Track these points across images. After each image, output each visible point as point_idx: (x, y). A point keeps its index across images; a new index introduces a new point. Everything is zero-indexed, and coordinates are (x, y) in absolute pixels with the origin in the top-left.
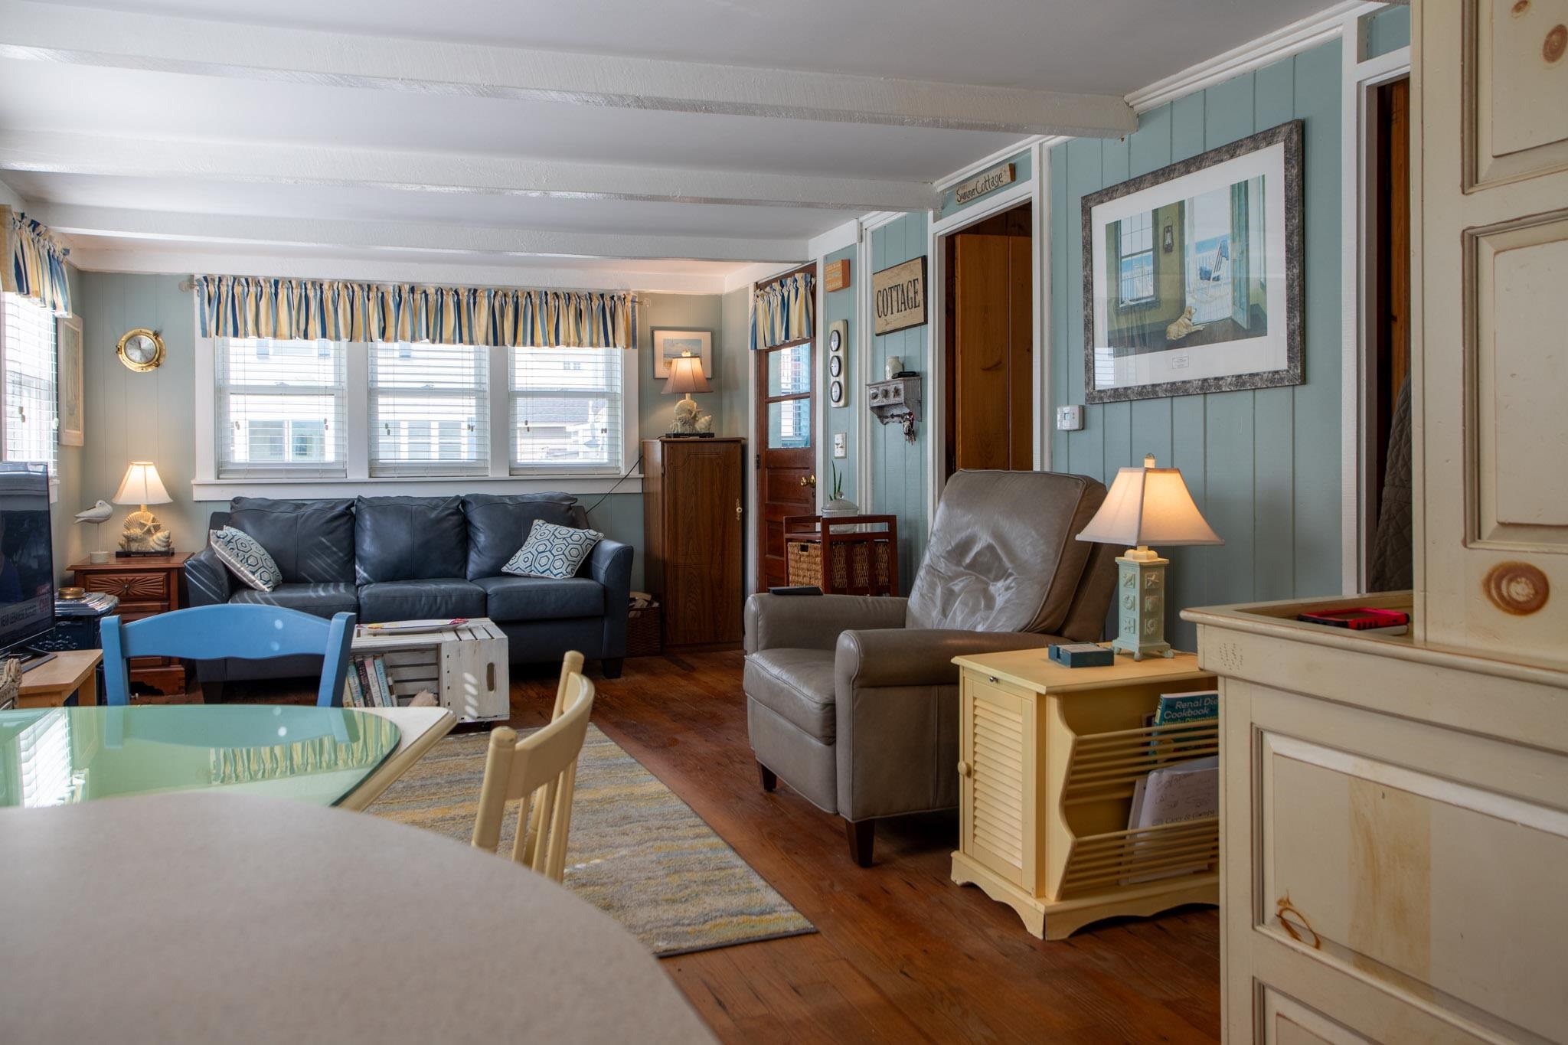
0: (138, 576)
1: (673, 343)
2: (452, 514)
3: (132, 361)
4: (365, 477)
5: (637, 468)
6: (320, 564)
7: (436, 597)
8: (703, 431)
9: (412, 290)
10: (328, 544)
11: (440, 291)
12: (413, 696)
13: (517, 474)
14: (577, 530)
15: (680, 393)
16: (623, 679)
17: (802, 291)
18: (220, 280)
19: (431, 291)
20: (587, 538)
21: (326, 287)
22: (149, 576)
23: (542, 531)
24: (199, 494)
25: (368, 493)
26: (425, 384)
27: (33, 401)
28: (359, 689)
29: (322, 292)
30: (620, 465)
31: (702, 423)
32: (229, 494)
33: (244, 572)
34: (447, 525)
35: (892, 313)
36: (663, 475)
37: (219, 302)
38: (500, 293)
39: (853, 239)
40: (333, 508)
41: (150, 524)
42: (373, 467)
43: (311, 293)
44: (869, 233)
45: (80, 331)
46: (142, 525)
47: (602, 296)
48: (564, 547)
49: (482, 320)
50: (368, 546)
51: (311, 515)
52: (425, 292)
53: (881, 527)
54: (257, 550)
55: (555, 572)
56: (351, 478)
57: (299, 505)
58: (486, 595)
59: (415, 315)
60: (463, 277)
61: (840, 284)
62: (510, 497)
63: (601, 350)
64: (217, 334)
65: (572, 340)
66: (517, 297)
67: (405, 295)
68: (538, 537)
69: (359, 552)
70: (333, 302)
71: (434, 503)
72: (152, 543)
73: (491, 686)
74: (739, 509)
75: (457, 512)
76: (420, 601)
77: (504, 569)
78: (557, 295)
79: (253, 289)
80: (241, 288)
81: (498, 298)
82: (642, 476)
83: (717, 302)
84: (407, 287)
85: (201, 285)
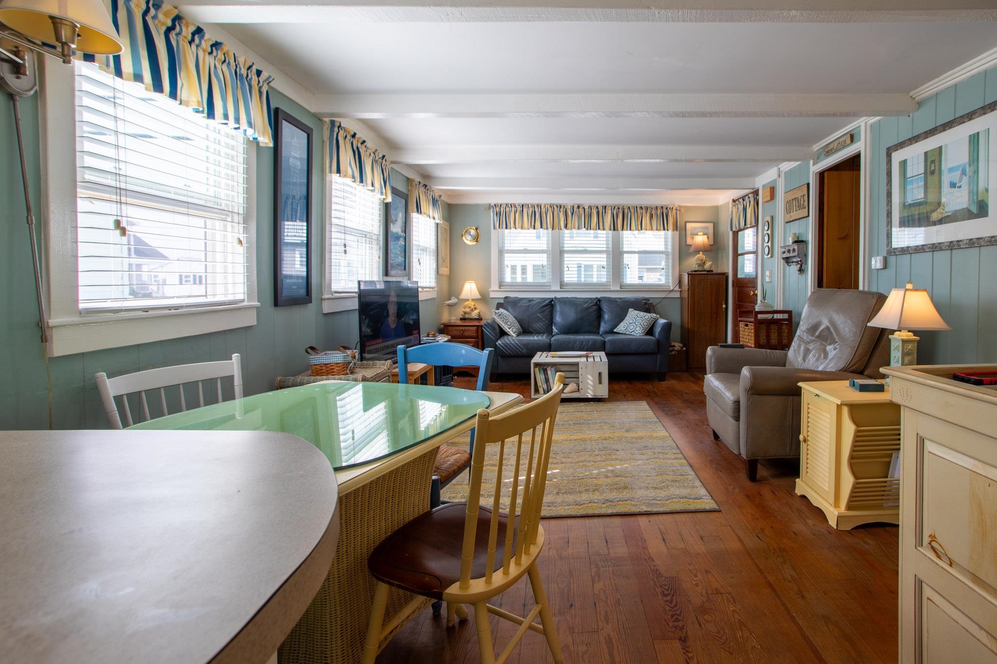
0: (467, 328)
1: (695, 228)
2: (594, 305)
3: (468, 240)
4: (558, 289)
5: (677, 286)
6: (538, 325)
7: (583, 342)
8: (708, 269)
9: (578, 207)
10: (542, 317)
11: (590, 207)
12: (568, 384)
13: (623, 288)
14: (648, 314)
15: (697, 251)
16: (666, 382)
17: (752, 202)
18: (501, 206)
19: (586, 207)
20: (652, 318)
21: (542, 207)
22: (470, 328)
23: (632, 313)
24: (492, 295)
25: (559, 295)
26: (583, 249)
27: (427, 256)
28: (544, 380)
29: (541, 209)
30: (670, 284)
31: (707, 266)
32: (503, 295)
33: (506, 328)
34: (591, 310)
35: (793, 212)
36: (688, 289)
37: (500, 215)
38: (616, 207)
39: (775, 176)
40: (544, 302)
41: (472, 307)
42: (562, 284)
43: (536, 210)
44: (783, 173)
45: (448, 228)
46: (470, 307)
47: (662, 207)
48: (641, 321)
49: (608, 219)
50: (558, 318)
51: (534, 305)
52: (584, 208)
53: (786, 316)
54: (511, 318)
55: (637, 332)
56: (553, 289)
57: (530, 300)
58: (605, 342)
59: (579, 218)
60: (600, 201)
61: (769, 198)
62: (619, 298)
63: (662, 233)
64: (499, 228)
65: (648, 228)
66: (624, 209)
67: (575, 209)
68: (630, 316)
69: (554, 321)
70: (546, 213)
71: (586, 300)
72: (473, 315)
73: (600, 383)
74: (724, 306)
75: (596, 304)
76: (576, 343)
77: (615, 330)
78: (641, 208)
79: (513, 209)
80: (509, 208)
81: (615, 209)
82: (680, 290)
83: (716, 209)
84: (576, 206)
85: (493, 208)
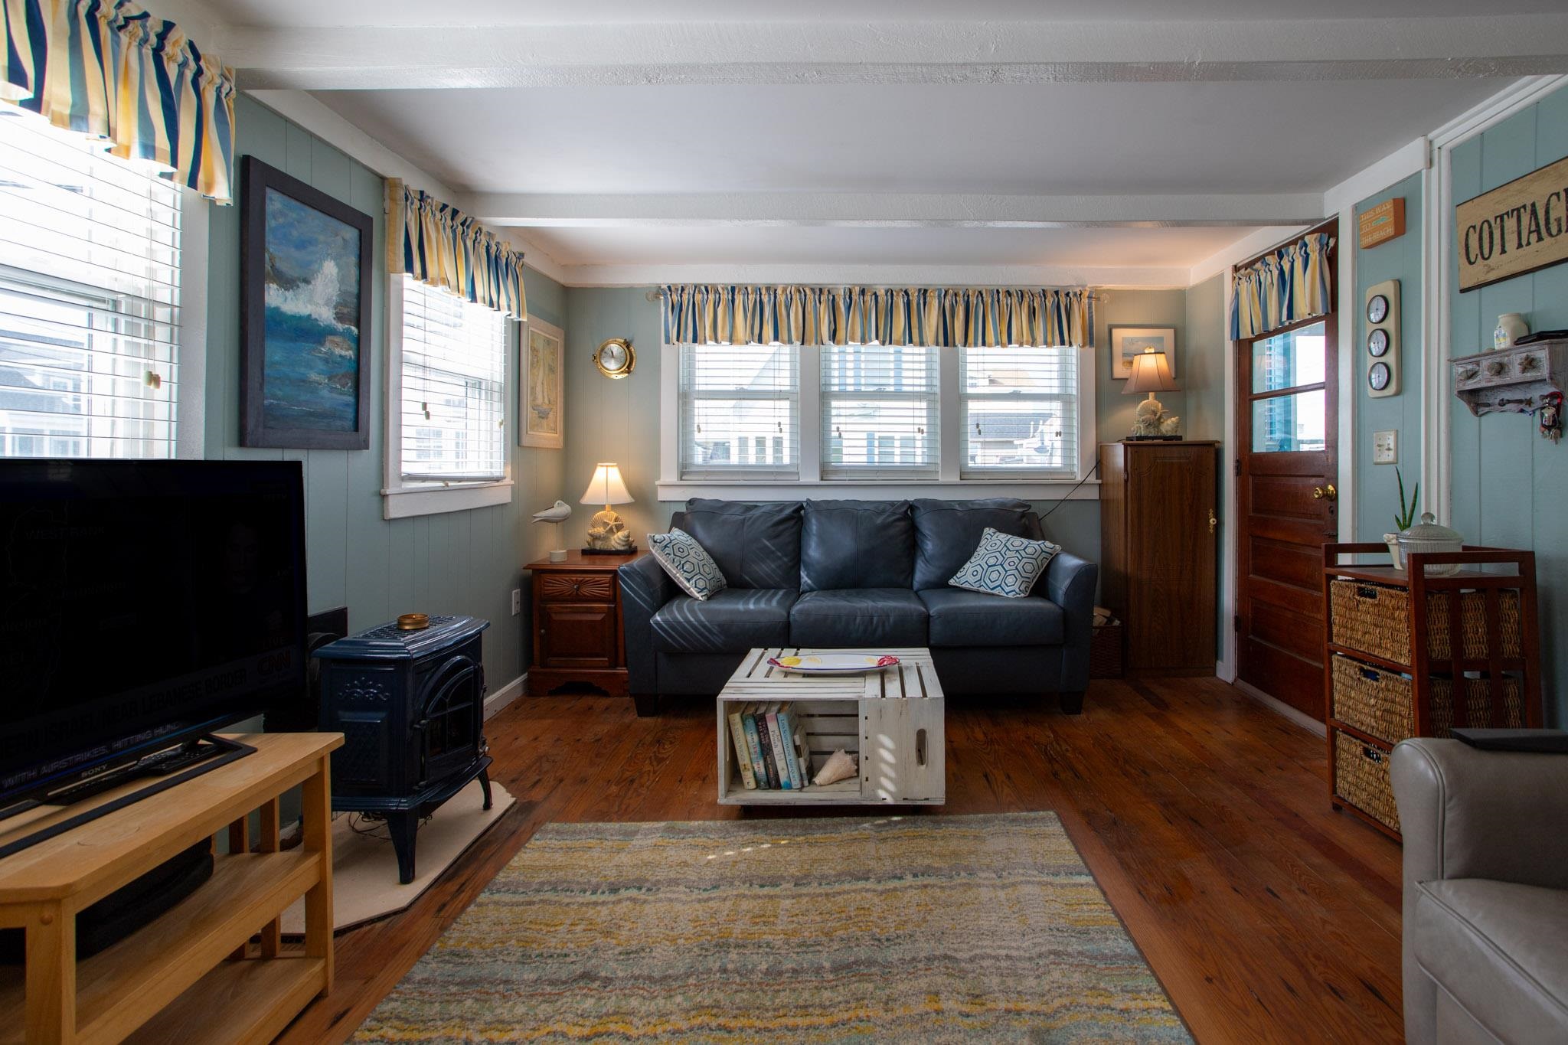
0: (589, 577)
1: (1132, 341)
2: (898, 520)
3: (606, 369)
4: (815, 479)
5: (1094, 473)
6: (765, 569)
7: (872, 616)
8: (1169, 434)
9: (863, 292)
10: (773, 549)
11: (890, 293)
13: (969, 477)
14: (1032, 542)
15: (1142, 393)
16: (1085, 717)
18: (683, 289)
19: (881, 292)
20: (1043, 551)
21: (779, 292)
22: (598, 577)
23: (993, 541)
24: (663, 494)
25: (817, 496)
26: (875, 388)
28: (758, 749)
29: (775, 297)
30: (1076, 470)
31: (1168, 425)
32: (686, 495)
33: (680, 578)
34: (892, 531)
35: (1503, 252)
36: (1126, 481)
37: (681, 310)
38: (951, 292)
40: (781, 511)
41: (612, 523)
42: (825, 471)
43: (765, 299)
45: (560, 341)
46: (606, 524)
47: (1057, 293)
48: (1016, 561)
49: (932, 321)
50: (813, 551)
51: (760, 516)
52: (875, 294)
53: (1512, 569)
54: (695, 555)
55: (1008, 590)
56: (803, 480)
57: (749, 507)
58: (928, 617)
59: (865, 316)
60: (913, 277)
62: (960, 503)
63: (1055, 350)
64: (678, 340)
65: (1025, 339)
66: (968, 296)
67: (855, 297)
68: (989, 548)
69: (804, 557)
70: (786, 306)
71: (881, 507)
72: (613, 543)
74: (1212, 521)
75: (905, 517)
76: (855, 619)
77: (952, 582)
78: (1009, 293)
79: (711, 296)
80: (701, 296)
81: (949, 297)
82: (1100, 481)
83: (1180, 298)
84: (857, 289)
85: (665, 294)
